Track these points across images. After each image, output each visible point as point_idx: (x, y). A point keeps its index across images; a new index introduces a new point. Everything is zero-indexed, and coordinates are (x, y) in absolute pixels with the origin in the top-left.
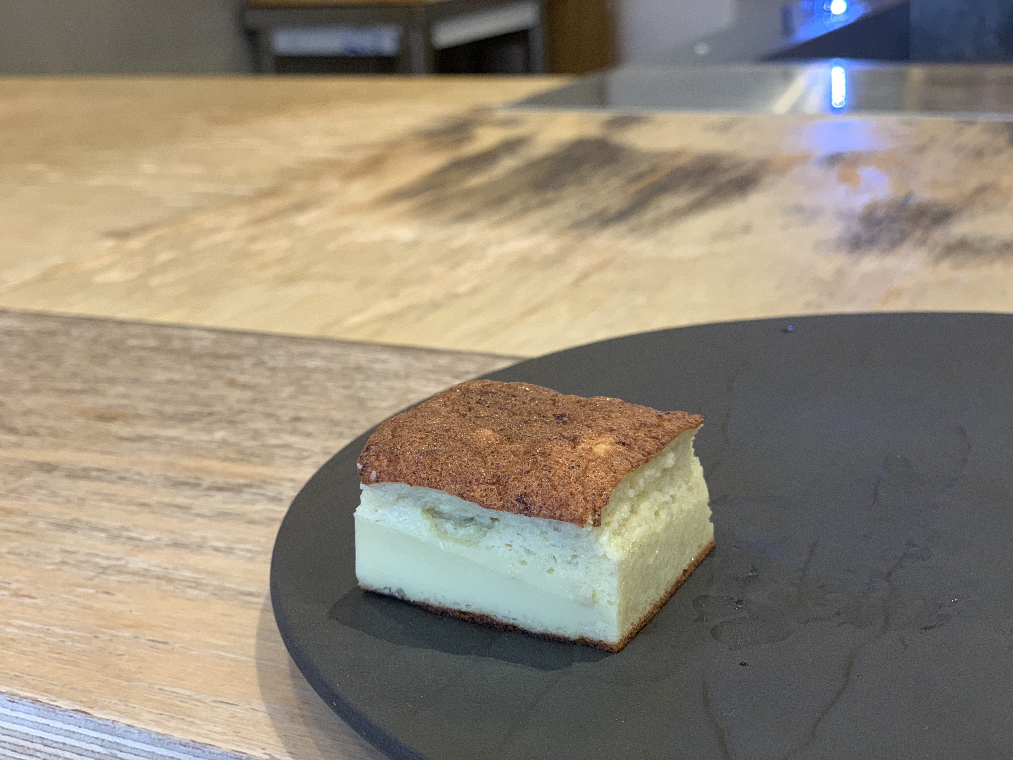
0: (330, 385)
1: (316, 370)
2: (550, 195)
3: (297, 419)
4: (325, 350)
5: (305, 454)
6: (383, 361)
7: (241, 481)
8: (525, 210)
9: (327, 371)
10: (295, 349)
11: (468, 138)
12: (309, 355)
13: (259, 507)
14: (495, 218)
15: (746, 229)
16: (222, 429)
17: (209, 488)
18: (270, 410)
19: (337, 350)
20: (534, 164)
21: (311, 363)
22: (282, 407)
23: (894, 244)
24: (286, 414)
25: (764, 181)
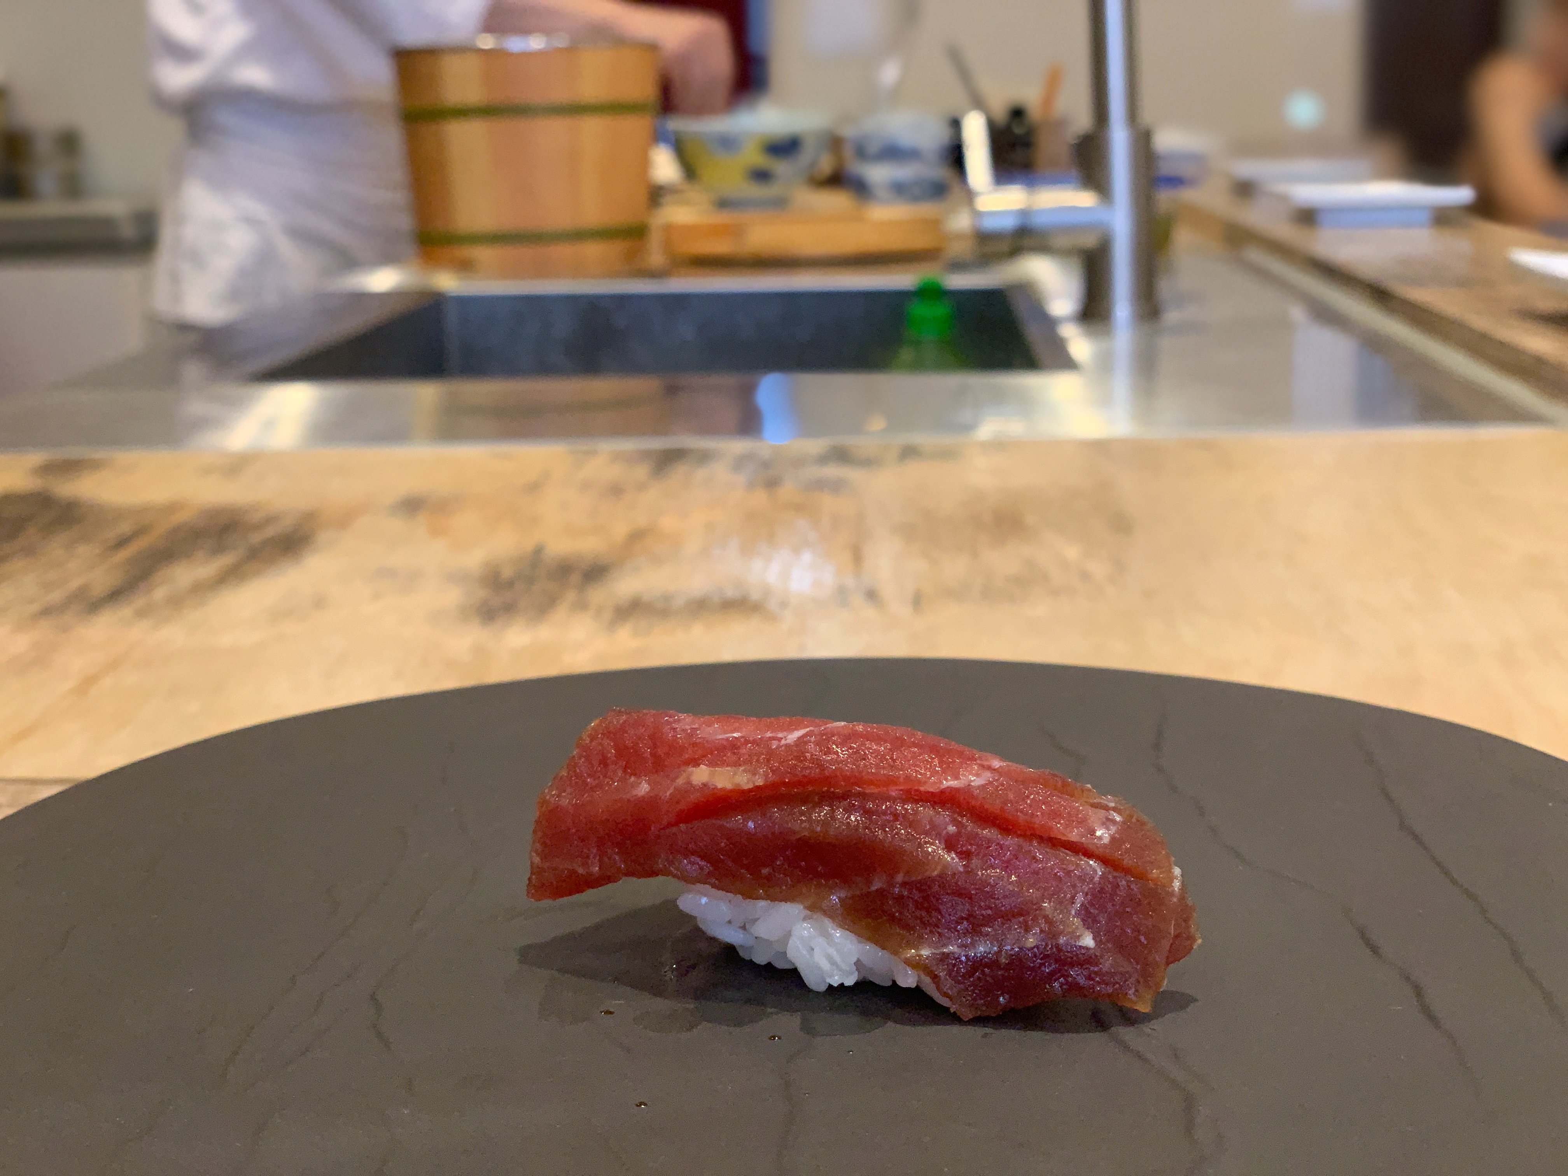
15: (319, 602)
23: (542, 610)
25: (323, 536)
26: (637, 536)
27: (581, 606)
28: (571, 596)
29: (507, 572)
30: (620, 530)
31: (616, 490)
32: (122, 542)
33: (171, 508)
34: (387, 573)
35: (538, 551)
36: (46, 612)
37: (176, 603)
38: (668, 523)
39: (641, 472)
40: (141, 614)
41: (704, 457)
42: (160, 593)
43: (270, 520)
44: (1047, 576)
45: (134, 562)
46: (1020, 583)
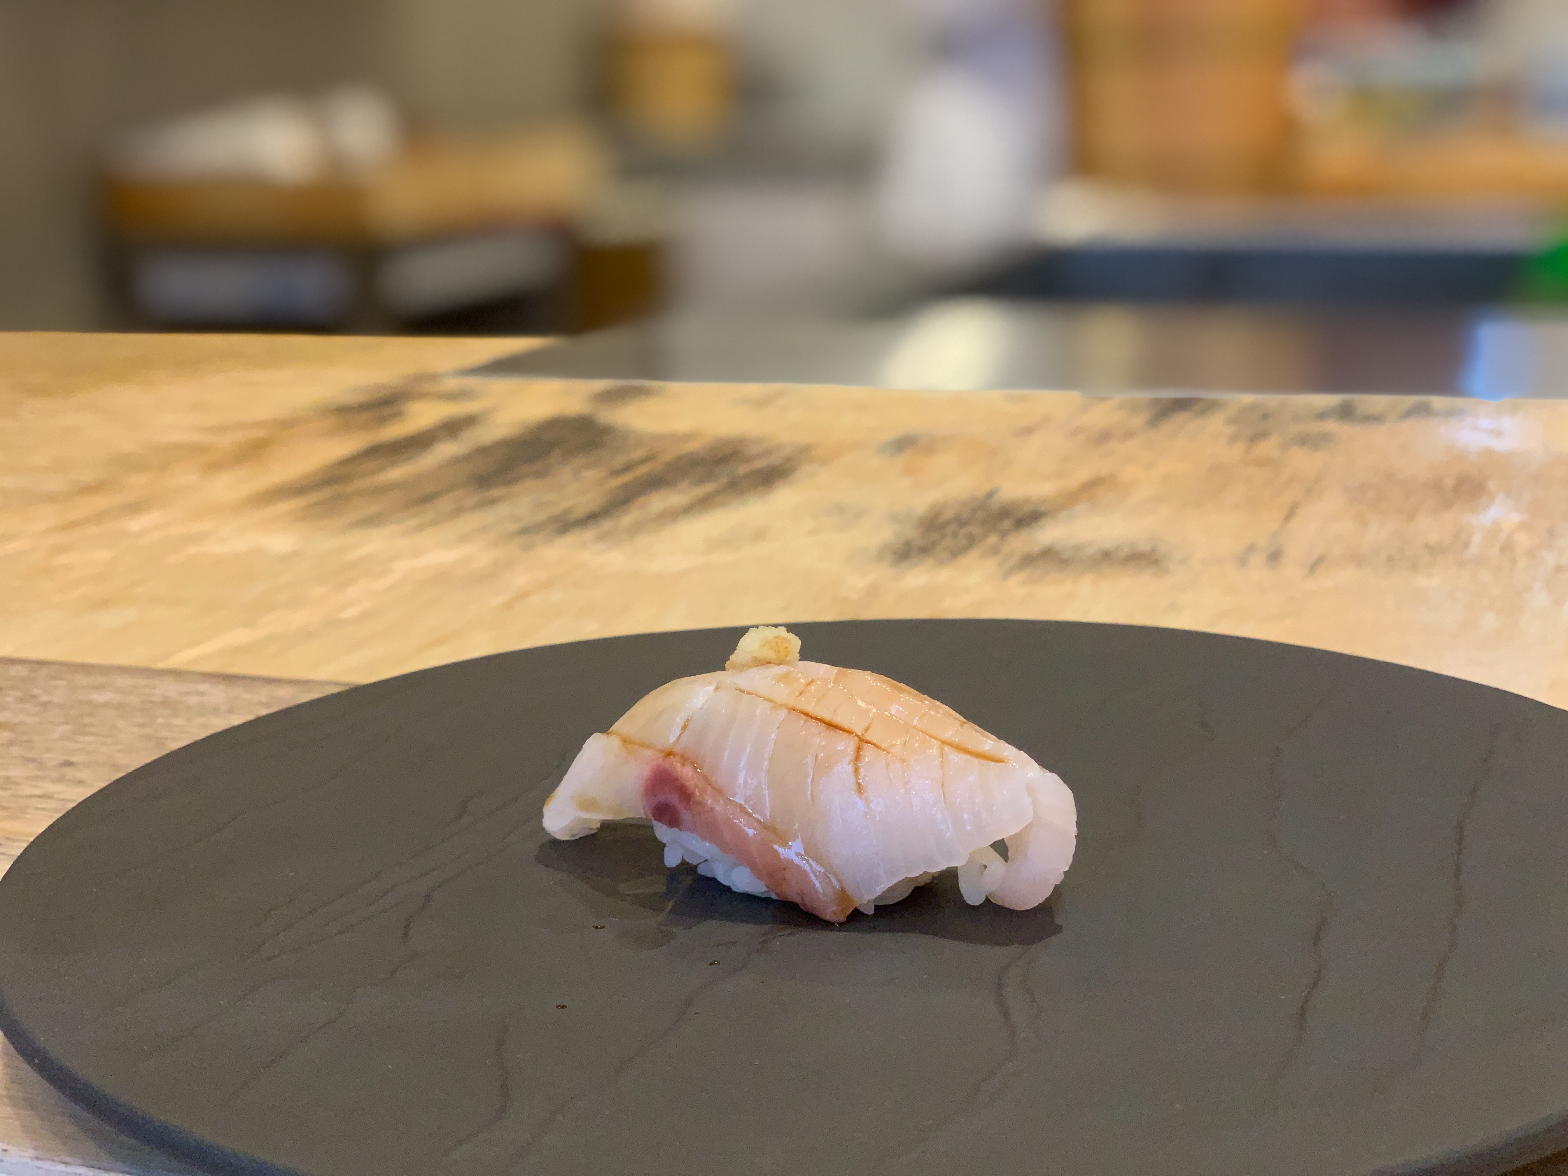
0: (120, 723)
1: (107, 705)
2: (496, 492)
3: (69, 764)
4: (123, 681)
6: (201, 694)
8: (458, 512)
9: (120, 707)
10: (82, 680)
11: (397, 415)
12: (100, 687)
14: (413, 522)
15: (760, 535)
18: (31, 755)
19: (141, 681)
20: (483, 451)
21: (99, 697)
22: (48, 750)
23: (955, 553)
24: (53, 758)
25: (804, 471)
26: (1092, 485)
27: (995, 551)
28: (993, 539)
29: (949, 514)
30: (1081, 477)
31: (1103, 437)
32: (628, 468)
33: (686, 438)
34: (839, 509)
35: (990, 495)
36: (526, 531)
37: (636, 529)
38: (1129, 473)
39: (1138, 421)
40: (601, 537)
41: (1209, 407)
42: (628, 519)
43: (767, 452)
44: (1467, 545)
45: (625, 487)
46: (1434, 550)
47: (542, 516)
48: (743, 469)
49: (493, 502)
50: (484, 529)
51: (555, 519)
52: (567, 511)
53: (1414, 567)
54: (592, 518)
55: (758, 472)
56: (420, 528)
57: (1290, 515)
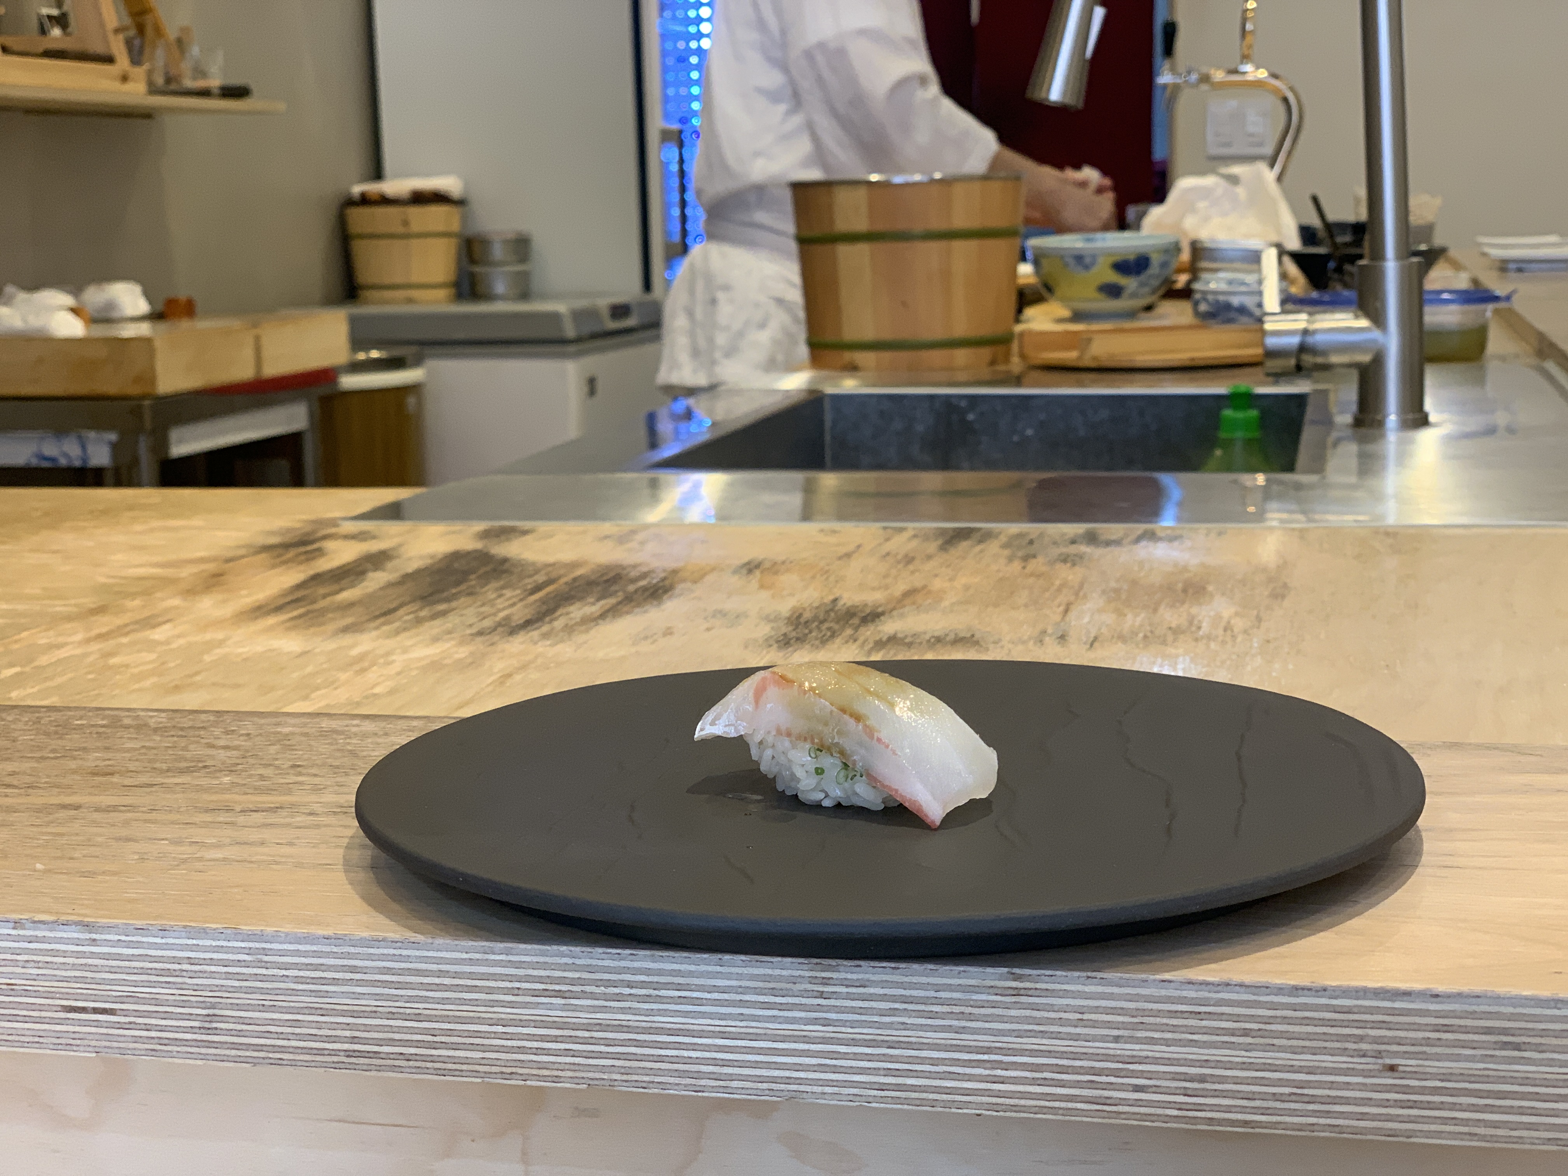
0: (313, 743)
1: (293, 734)
2: (442, 607)
3: (297, 766)
5: (322, 787)
7: (272, 806)
8: (419, 621)
9: (304, 734)
11: (320, 553)
13: (298, 819)
14: (386, 629)
15: (668, 632)
16: (226, 775)
17: (241, 811)
18: (265, 762)
20: (407, 578)
22: (276, 759)
23: (824, 642)
24: (283, 763)
25: (679, 587)
26: (910, 593)
27: (853, 639)
28: (849, 632)
29: (807, 615)
30: (900, 588)
31: (909, 560)
32: (537, 588)
33: (574, 565)
34: (721, 613)
35: (835, 600)
36: (480, 633)
37: (569, 630)
38: (937, 584)
39: (932, 547)
40: (545, 636)
41: (986, 536)
42: (559, 624)
43: (644, 576)
44: (1199, 628)
45: (543, 601)
46: (1176, 632)
47: (487, 623)
48: (631, 588)
49: (444, 613)
50: (449, 632)
51: (499, 625)
52: (507, 618)
53: (1164, 643)
54: (528, 624)
55: (645, 589)
56: (397, 632)
57: (1066, 611)
